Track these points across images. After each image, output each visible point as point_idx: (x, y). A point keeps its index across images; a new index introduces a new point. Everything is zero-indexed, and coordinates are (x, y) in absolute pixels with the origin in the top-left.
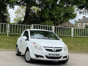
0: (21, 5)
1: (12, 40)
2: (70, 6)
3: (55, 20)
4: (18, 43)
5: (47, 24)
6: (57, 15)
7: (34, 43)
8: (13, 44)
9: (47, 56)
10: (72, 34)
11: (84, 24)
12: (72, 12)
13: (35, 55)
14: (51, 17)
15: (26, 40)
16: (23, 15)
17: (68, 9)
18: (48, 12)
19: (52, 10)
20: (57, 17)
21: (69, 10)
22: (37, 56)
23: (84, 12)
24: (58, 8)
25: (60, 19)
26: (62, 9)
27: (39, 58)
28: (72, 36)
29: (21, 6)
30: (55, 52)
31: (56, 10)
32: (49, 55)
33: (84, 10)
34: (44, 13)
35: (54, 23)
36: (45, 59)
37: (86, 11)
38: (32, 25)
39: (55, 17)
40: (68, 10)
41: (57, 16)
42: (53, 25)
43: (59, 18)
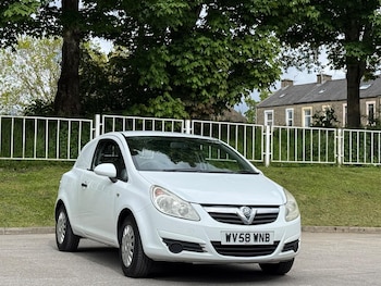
0: (44, 33)
1: (17, 186)
2: (253, 32)
3: (193, 96)
4: (68, 194)
5: (159, 114)
6: (201, 73)
7: (158, 190)
8: (25, 204)
9: (217, 245)
10: (268, 154)
11: (291, 114)
12: (264, 58)
13: (165, 240)
14: (177, 83)
15: (113, 180)
16: (26, 80)
17: (246, 47)
18: (163, 61)
19: (179, 53)
20: (200, 84)
21: (250, 50)
22: (175, 245)
23: (303, 61)
24: (204, 43)
25: (214, 89)
26: (223, 46)
27: (186, 255)
28: (267, 163)
29: (41, 36)
30: (253, 224)
31: (195, 53)
32: (228, 238)
33: (301, 50)
34: (148, 67)
35: (187, 109)
36: (211, 255)
37: (311, 57)
38: (98, 117)
39: (192, 83)
40: (248, 52)
41: (200, 77)
42: (185, 115)
43: (208, 88)
